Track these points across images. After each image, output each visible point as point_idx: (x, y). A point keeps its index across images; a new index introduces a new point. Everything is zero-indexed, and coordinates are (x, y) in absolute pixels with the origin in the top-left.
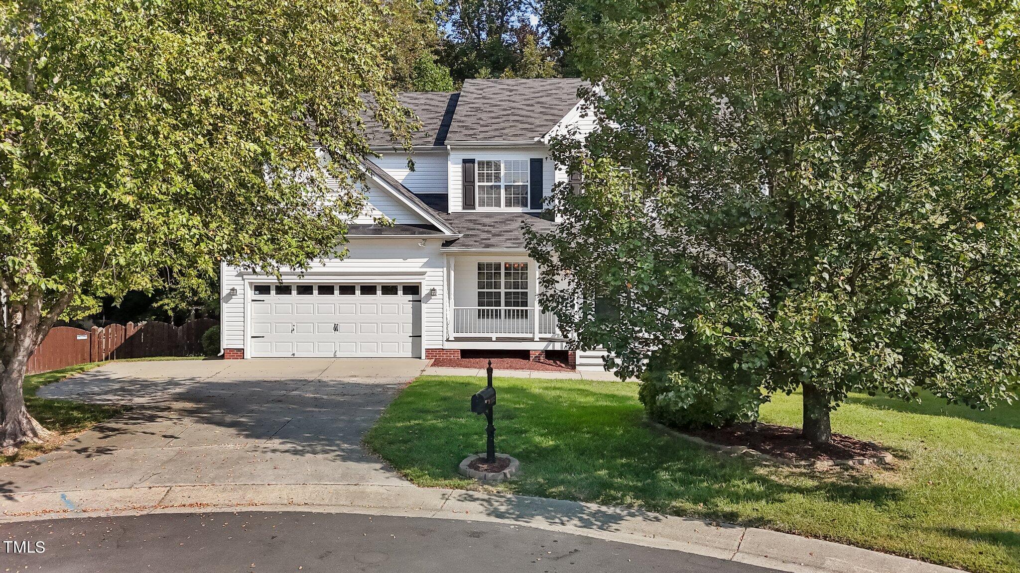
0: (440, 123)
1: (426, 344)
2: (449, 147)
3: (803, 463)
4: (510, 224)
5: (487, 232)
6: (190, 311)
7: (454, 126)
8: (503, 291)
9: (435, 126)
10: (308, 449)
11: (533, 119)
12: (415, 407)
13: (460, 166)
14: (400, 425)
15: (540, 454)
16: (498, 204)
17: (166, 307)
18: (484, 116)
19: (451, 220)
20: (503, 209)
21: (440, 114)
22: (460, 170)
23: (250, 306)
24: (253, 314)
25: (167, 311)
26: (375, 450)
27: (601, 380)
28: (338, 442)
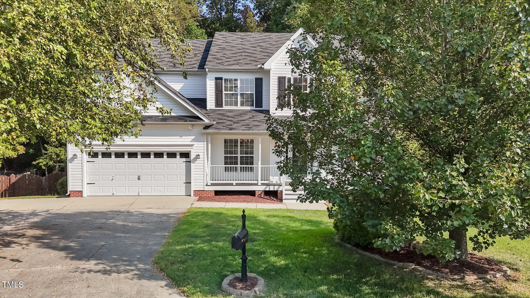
0: (201, 57)
1: (194, 187)
2: (207, 70)
3: (456, 277)
4: (243, 116)
5: (230, 121)
6: (56, 166)
7: (210, 58)
8: (239, 155)
9: (198, 58)
10: (114, 269)
11: (256, 55)
12: (189, 232)
13: (214, 81)
14: (178, 248)
15: (276, 273)
16: (236, 104)
17: (41, 164)
18: (227, 52)
19: (208, 114)
20: (239, 107)
21: (201, 52)
22: (214, 84)
23: (85, 164)
24: (88, 170)
25: (41, 166)
26: (161, 270)
27: (299, 209)
28: (136, 263)
